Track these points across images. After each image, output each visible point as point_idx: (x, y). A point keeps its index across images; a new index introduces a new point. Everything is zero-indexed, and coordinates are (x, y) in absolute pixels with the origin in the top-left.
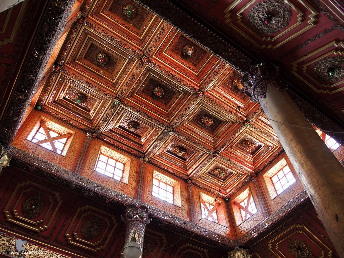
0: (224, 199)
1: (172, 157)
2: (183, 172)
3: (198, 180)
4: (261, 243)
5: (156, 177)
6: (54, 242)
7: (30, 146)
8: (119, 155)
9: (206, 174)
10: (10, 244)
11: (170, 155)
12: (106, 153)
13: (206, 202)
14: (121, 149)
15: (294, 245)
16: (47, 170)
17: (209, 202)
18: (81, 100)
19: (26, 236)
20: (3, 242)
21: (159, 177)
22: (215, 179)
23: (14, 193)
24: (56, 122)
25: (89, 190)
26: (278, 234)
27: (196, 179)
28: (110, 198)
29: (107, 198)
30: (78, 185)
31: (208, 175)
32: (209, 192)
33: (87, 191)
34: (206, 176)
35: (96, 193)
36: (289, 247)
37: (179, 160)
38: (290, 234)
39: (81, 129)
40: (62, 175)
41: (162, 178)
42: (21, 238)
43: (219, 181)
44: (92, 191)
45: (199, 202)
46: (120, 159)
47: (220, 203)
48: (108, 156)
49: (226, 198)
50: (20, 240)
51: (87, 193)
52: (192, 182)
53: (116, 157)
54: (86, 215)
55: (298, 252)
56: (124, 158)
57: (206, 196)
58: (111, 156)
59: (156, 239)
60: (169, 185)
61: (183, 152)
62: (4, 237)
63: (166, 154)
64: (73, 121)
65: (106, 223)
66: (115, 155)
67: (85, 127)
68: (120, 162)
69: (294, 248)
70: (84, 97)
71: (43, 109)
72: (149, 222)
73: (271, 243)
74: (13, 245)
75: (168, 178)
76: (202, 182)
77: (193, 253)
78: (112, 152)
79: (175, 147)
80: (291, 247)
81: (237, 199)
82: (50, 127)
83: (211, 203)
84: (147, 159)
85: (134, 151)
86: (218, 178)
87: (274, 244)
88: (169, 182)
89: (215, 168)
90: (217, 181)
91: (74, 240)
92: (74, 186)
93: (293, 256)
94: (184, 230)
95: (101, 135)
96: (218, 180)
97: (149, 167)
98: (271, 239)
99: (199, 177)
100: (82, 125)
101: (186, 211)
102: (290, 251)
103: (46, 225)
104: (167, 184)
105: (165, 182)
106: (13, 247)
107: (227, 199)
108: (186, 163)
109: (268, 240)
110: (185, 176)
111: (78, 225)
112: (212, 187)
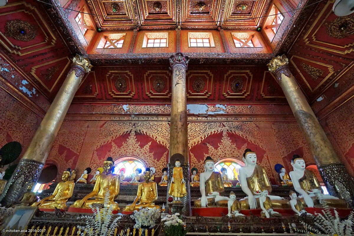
0: (256, 30)
1: (197, 16)
2: (212, 24)
3: (226, 24)
4: (296, 44)
5: (193, 37)
6: (143, 100)
7: (100, 51)
8: (160, 34)
9: (231, 16)
10: (120, 108)
11: (195, 15)
12: (151, 37)
13: (241, 39)
14: (159, 30)
15: (334, 26)
16: (110, 58)
17: (243, 38)
18: (115, 9)
19: (127, 102)
20: (116, 108)
21: (195, 36)
22: (241, 17)
23: (108, 82)
24: (113, 33)
25: (140, 59)
26: (311, 25)
27: (224, 24)
28: (155, 59)
29: (154, 59)
30: (132, 59)
31: (233, 16)
32: (240, 30)
33: (140, 60)
34: (232, 17)
35: (145, 59)
36: (328, 31)
37: (204, 16)
38: (326, 15)
39: (129, 30)
40: (120, 57)
41: (197, 36)
42: (125, 104)
43: (246, 17)
44: (142, 59)
45: (232, 39)
46: (162, 37)
47: (253, 34)
48: (154, 39)
49: (257, 28)
50: (125, 105)
51: (140, 62)
52: (222, 29)
53: (158, 36)
54: (150, 77)
55: (342, 31)
56: (164, 34)
57: (238, 34)
58: (156, 38)
59: (204, 76)
60: (205, 38)
61: (203, 6)
62: (116, 106)
63: (192, 16)
64: (121, 27)
65: (166, 77)
66: (157, 35)
67: (130, 27)
68: (163, 39)
69: (335, 29)
70: (116, 5)
71: (102, 29)
72: (187, 62)
73: (307, 38)
74: (122, 108)
75: (201, 33)
76: (231, 24)
77: (237, 76)
78: (154, 34)
79: (195, 6)
80: (331, 30)
81: (267, 23)
82: (112, 38)
83: (245, 38)
84: (179, 27)
85: (169, 26)
86: (244, 14)
87: (310, 37)
88: (204, 36)
89: (237, 6)
90: (243, 18)
91: (152, 95)
92: (130, 60)
93: (336, 38)
94: (220, 60)
95: (142, 26)
96: (244, 16)
97: (184, 32)
98: (304, 34)
99: (226, 21)
100: (128, 27)
101: (220, 48)
102: (331, 35)
103: (133, 92)
104: (203, 38)
105: (201, 38)
106: (122, 109)
107: (259, 29)
108: (210, 15)
109: (303, 37)
110: (214, 26)
111: (150, 85)
112: (242, 24)
